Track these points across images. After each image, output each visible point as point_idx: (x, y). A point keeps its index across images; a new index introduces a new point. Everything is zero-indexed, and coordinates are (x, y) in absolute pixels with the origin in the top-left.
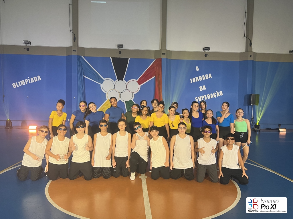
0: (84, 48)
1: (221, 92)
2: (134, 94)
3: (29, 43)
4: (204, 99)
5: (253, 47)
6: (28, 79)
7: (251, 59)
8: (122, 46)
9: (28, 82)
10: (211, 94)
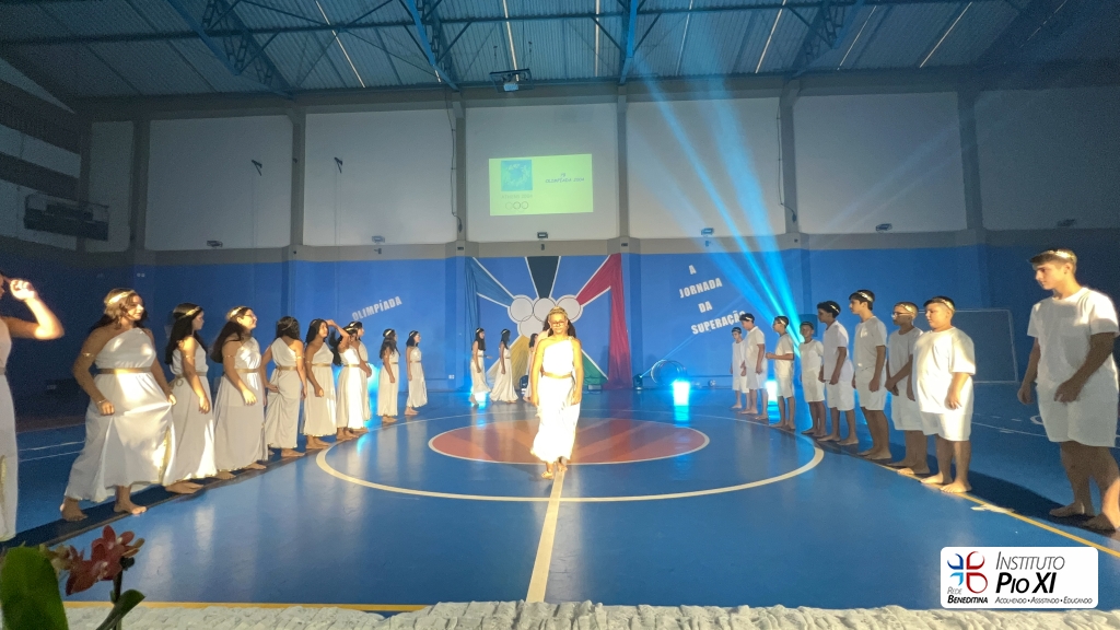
0: (477, 244)
4: (710, 327)
5: (800, 224)
6: (378, 303)
7: (798, 246)
8: (546, 236)
9: (379, 310)
10: (724, 318)
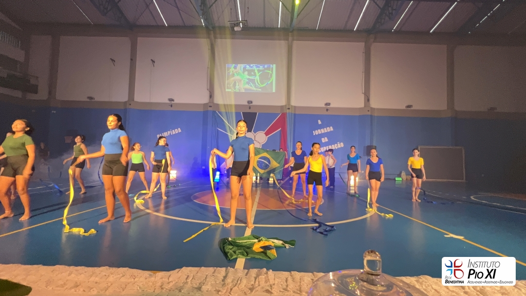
0: (218, 105)
1: (342, 144)
2: (261, 144)
3: (173, 100)
5: (371, 103)
6: (170, 131)
7: (369, 113)
8: (252, 103)
9: (170, 134)
10: (333, 146)
